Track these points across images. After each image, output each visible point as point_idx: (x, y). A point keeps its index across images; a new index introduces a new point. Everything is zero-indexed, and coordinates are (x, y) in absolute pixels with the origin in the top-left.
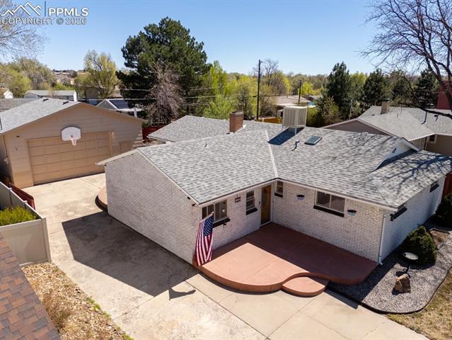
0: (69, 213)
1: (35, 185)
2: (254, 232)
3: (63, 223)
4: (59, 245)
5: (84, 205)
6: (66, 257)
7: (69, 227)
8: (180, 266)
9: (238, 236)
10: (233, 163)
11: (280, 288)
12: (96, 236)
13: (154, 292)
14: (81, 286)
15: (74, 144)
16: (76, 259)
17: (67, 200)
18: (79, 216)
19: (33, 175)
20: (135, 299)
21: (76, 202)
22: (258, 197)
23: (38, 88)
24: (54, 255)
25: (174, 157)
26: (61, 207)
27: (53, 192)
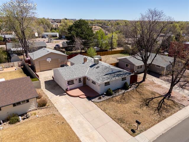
0: (46, 79)
1: (41, 72)
2: (81, 87)
3: (45, 82)
4: (43, 85)
5: (50, 77)
6: (44, 88)
7: (46, 82)
8: (63, 91)
9: (76, 87)
10: (77, 72)
11: (78, 96)
12: (50, 85)
13: (57, 95)
14: (45, 93)
15: (49, 62)
16: (46, 89)
17: (47, 76)
18: (48, 80)
19: (40, 69)
20: (53, 96)
21: (48, 77)
22: (82, 80)
23: (46, 32)
24: (42, 87)
25: (65, 70)
26: (45, 78)
27: (44, 74)
